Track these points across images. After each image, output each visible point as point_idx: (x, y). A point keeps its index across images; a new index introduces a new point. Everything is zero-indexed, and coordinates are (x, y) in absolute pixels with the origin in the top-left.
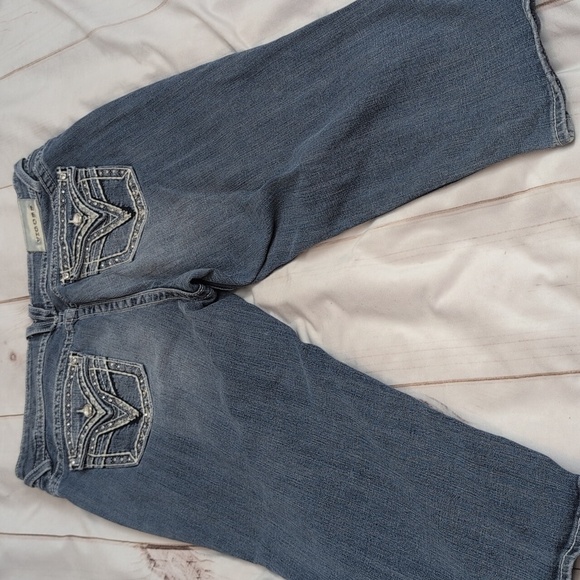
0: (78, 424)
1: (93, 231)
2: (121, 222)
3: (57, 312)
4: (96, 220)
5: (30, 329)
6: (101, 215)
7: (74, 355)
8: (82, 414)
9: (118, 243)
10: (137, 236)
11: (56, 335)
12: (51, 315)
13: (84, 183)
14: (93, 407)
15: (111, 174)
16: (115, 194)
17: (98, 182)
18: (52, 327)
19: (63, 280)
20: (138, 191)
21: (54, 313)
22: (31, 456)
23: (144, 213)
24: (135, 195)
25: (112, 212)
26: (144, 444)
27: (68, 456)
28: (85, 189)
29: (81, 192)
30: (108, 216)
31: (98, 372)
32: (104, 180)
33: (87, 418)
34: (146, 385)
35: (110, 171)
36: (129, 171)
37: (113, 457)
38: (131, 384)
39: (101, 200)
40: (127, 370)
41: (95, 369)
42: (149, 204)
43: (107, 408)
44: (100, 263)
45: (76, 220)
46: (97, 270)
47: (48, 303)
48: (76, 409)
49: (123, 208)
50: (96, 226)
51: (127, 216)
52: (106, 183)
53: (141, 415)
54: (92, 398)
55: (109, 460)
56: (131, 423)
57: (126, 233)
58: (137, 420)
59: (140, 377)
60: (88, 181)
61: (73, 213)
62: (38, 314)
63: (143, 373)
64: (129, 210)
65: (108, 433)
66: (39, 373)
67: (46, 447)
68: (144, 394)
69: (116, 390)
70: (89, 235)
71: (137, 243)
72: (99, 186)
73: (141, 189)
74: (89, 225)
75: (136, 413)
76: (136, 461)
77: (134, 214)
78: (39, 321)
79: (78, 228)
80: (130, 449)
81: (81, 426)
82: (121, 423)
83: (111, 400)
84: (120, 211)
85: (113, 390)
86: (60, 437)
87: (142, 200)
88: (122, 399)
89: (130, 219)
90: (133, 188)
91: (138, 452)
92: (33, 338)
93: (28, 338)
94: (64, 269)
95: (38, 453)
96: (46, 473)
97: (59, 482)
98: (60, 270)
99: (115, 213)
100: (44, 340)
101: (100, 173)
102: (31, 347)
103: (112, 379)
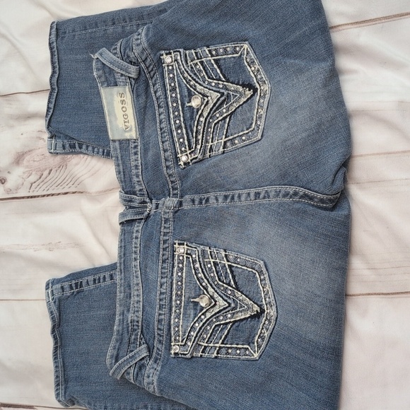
0: (192, 312)
1: (215, 111)
2: (244, 100)
3: (151, 200)
4: (218, 100)
5: (123, 215)
6: (222, 94)
7: (179, 244)
8: (196, 304)
9: (244, 121)
10: (262, 112)
11: (150, 222)
12: (144, 202)
13: (196, 64)
14: (212, 297)
15: (226, 52)
16: (233, 72)
17: (213, 62)
18: (146, 213)
19: (182, 163)
20: (257, 67)
21: (148, 200)
22: (126, 340)
23: (266, 87)
24: (255, 70)
25: (233, 91)
26: (266, 339)
27: (171, 341)
28: (200, 71)
29: (195, 74)
30: (228, 96)
31: (216, 264)
32: (219, 60)
33: (202, 308)
34: (268, 282)
35: (225, 49)
36: (246, 46)
37: (228, 348)
38: (251, 279)
39: (220, 80)
40: (248, 264)
41: (212, 260)
42: (270, 79)
43: (229, 301)
44: (225, 143)
45: (195, 103)
46: (221, 150)
47: (141, 190)
48: (189, 298)
49: (243, 85)
50: (218, 106)
51: (249, 93)
52: (222, 62)
53: (263, 311)
54: (210, 289)
55: (223, 351)
56: (251, 317)
57: (251, 110)
58: (257, 316)
59: (261, 273)
60: (202, 63)
61: (190, 95)
62: (131, 201)
63: (264, 270)
64: (250, 86)
65: (227, 324)
66: (136, 259)
67: (142, 332)
68: (266, 290)
69: (235, 283)
70: (211, 115)
71: (263, 120)
72: (215, 66)
73: (261, 63)
74: (211, 105)
75: (256, 308)
76: (256, 355)
77: (255, 90)
78: (131, 207)
79: (198, 110)
80: (250, 342)
81: (195, 315)
82: (241, 316)
83: (229, 292)
84: (241, 89)
85: (232, 282)
86: (165, 323)
87: (263, 75)
88: (242, 292)
89: (252, 96)
90: (251, 63)
91: (259, 347)
92: (126, 224)
93: (120, 224)
94: (182, 152)
95: (133, 337)
96: (143, 358)
97: (159, 368)
98: (176, 153)
99: (236, 92)
100: (138, 227)
101: (214, 53)
102: (123, 232)
103: (232, 272)
